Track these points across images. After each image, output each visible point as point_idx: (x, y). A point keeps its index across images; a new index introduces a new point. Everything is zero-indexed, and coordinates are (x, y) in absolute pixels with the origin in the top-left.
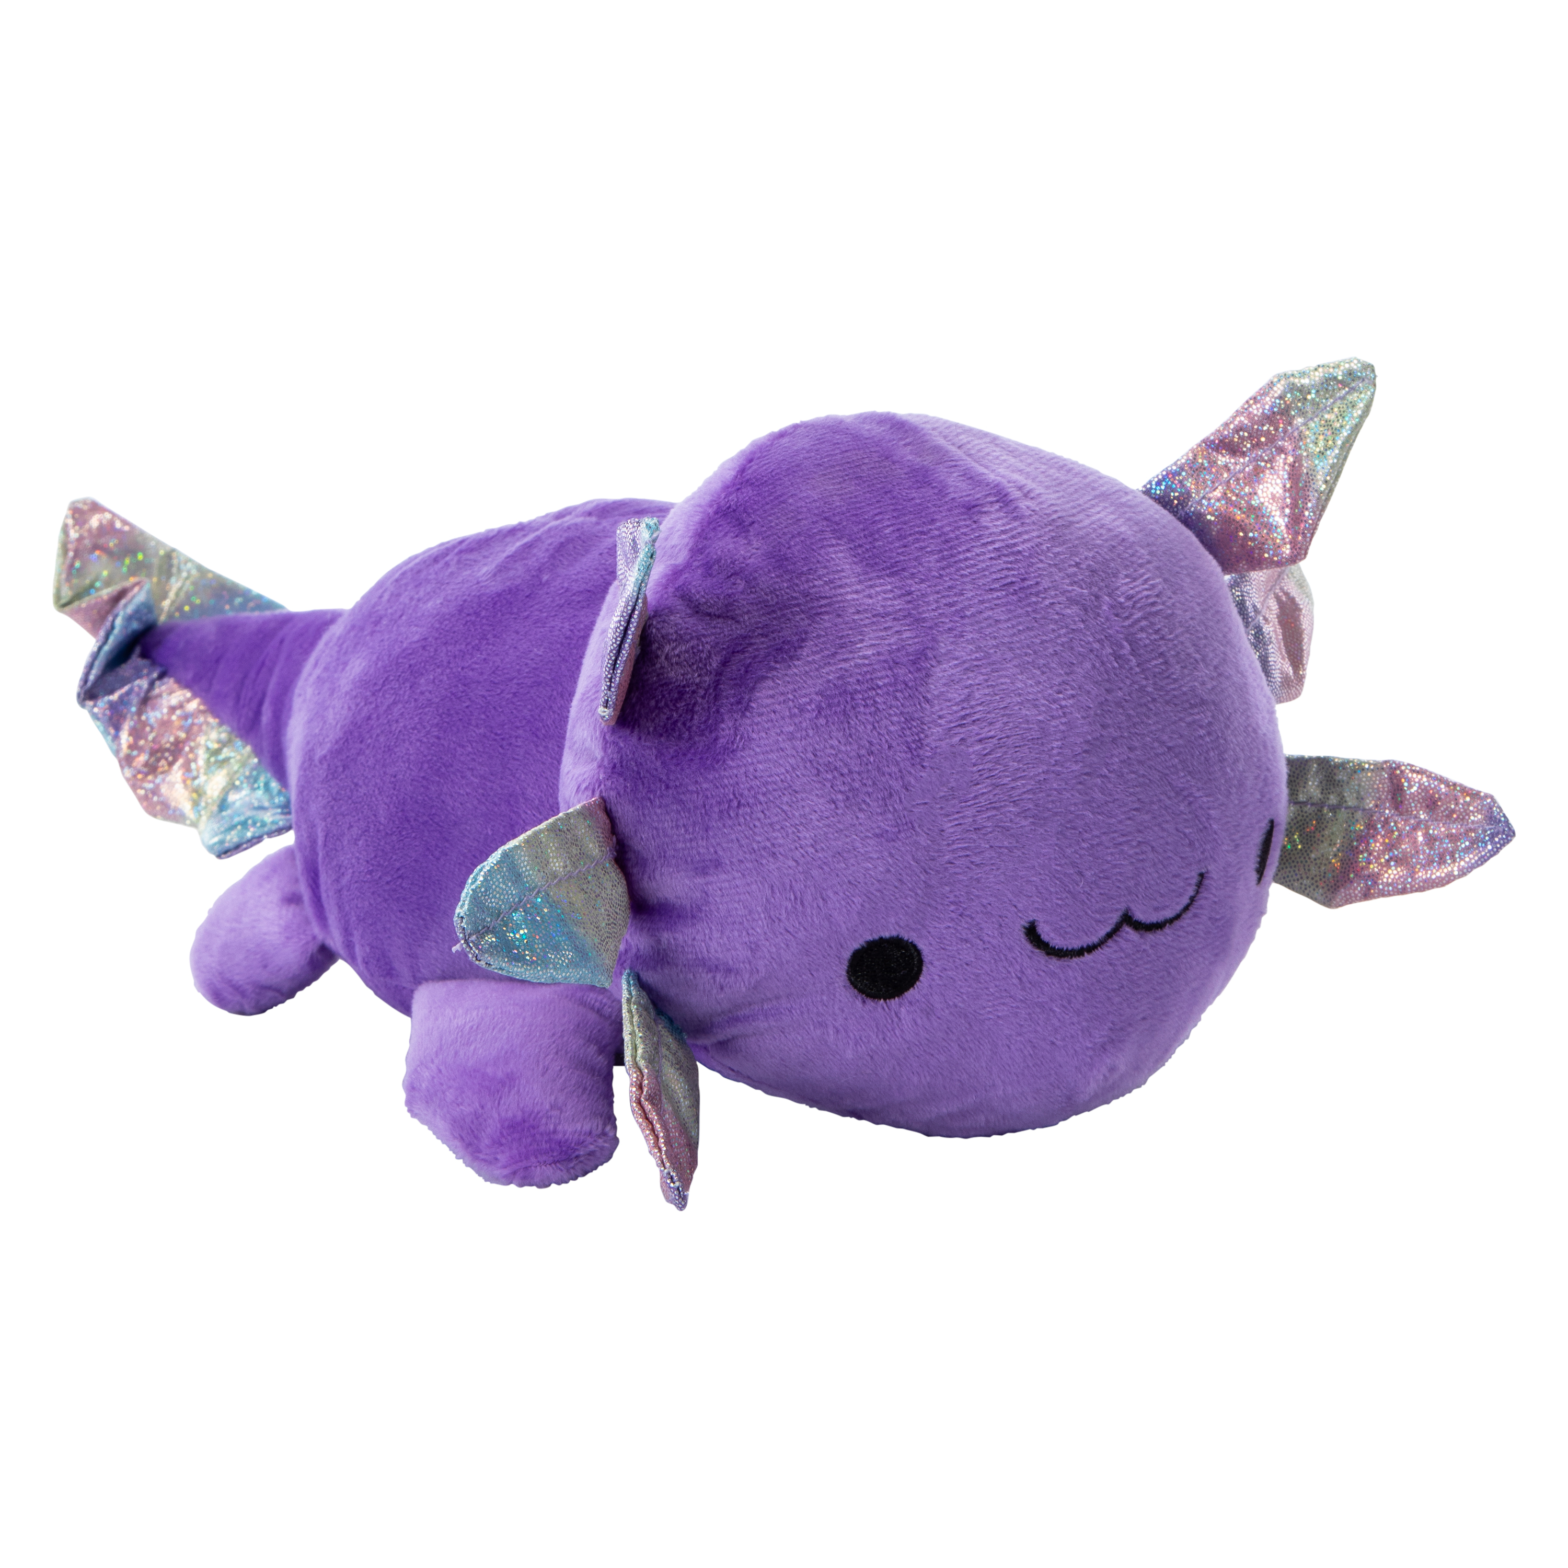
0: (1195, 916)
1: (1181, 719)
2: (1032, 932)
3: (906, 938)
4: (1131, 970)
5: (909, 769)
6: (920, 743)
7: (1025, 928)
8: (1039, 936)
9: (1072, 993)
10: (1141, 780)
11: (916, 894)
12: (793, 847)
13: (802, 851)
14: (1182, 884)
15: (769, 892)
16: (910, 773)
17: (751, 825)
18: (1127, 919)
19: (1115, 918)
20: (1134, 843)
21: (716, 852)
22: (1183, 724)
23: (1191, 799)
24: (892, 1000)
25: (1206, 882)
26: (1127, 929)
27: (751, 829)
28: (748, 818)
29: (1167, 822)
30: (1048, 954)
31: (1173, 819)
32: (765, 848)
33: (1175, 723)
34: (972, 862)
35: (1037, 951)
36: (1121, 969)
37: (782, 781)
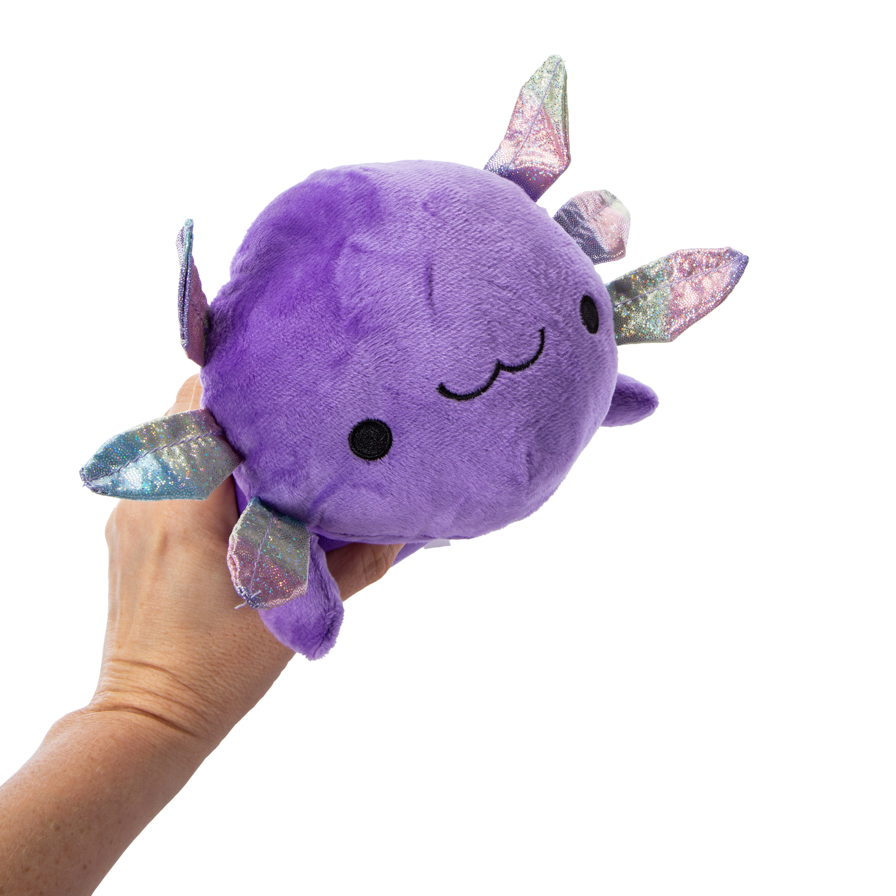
0: (547, 355)
1: (491, 251)
2: (443, 390)
3: (373, 419)
4: (515, 394)
5: (336, 324)
6: (338, 309)
7: (437, 389)
8: (449, 391)
9: (482, 417)
10: (476, 287)
11: (365, 391)
12: (288, 388)
13: (294, 389)
14: (528, 339)
15: (286, 419)
16: (338, 326)
17: (263, 385)
18: (500, 366)
19: (492, 367)
20: (486, 323)
21: (253, 408)
22: (493, 253)
23: (515, 291)
24: (384, 457)
25: (546, 334)
26: (502, 372)
27: (263, 387)
28: (261, 382)
29: (503, 306)
30: (459, 400)
31: (507, 304)
32: (275, 395)
33: (488, 253)
34: (391, 363)
35: (451, 400)
36: (508, 395)
37: (271, 355)
